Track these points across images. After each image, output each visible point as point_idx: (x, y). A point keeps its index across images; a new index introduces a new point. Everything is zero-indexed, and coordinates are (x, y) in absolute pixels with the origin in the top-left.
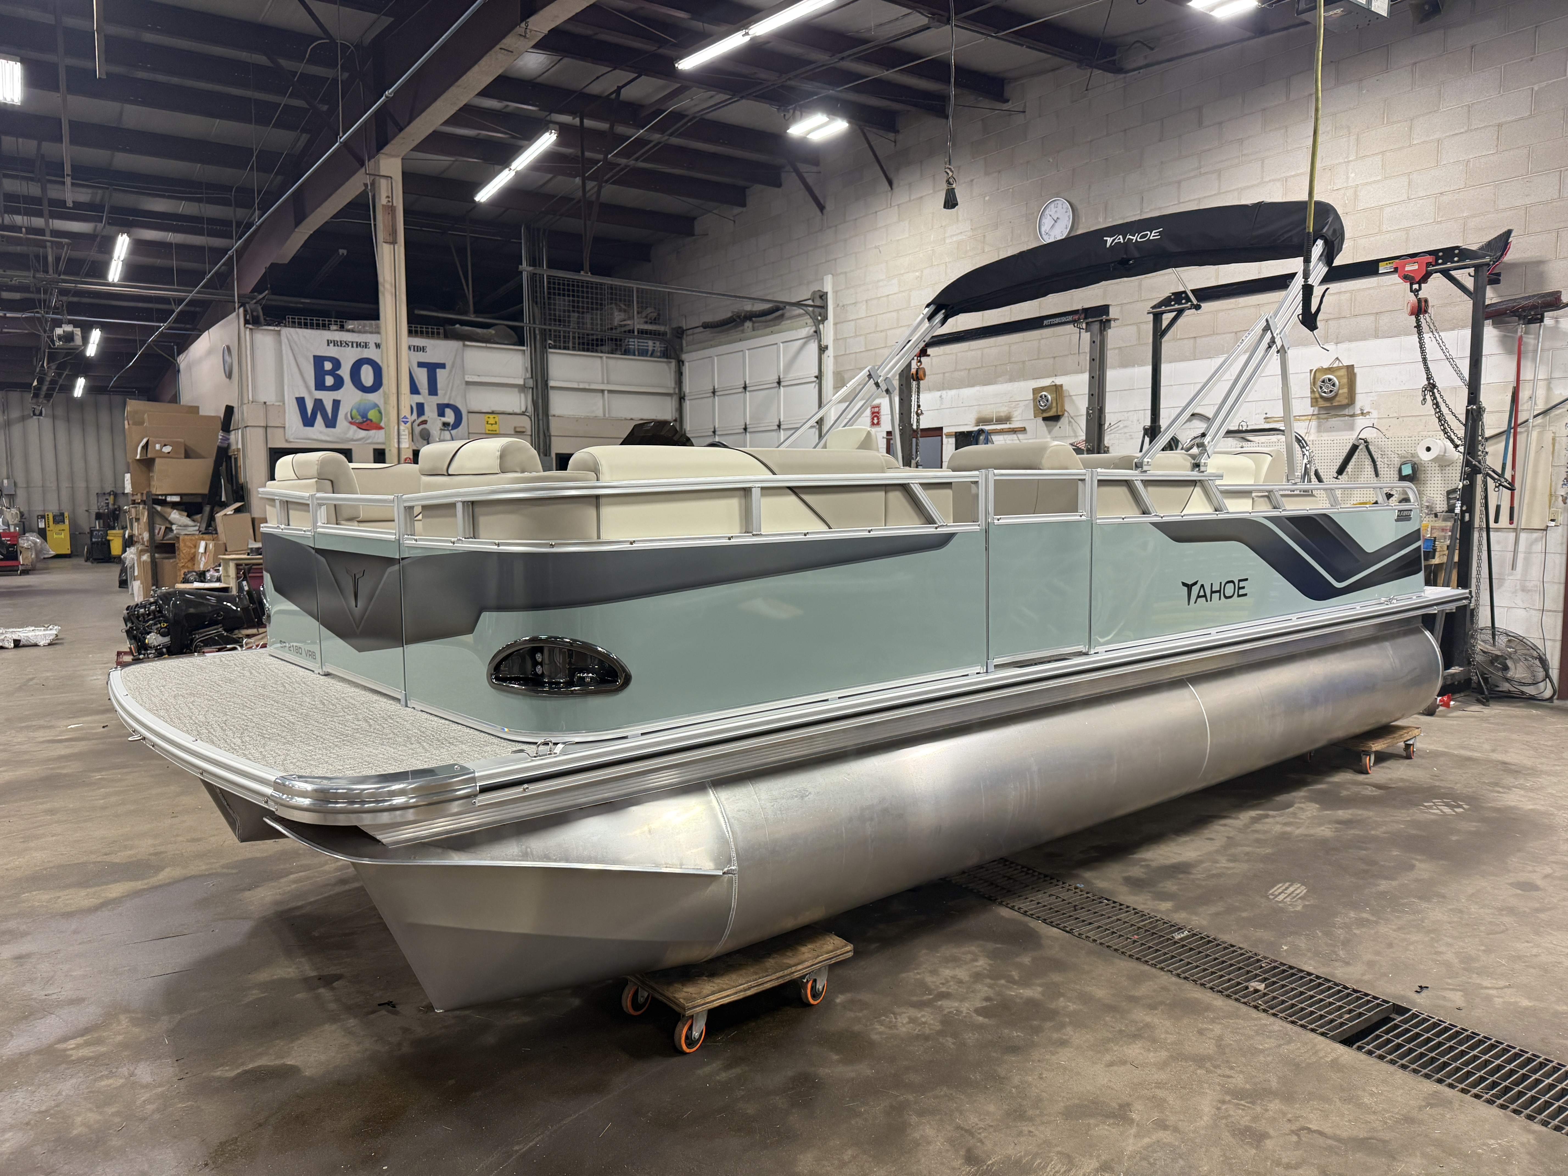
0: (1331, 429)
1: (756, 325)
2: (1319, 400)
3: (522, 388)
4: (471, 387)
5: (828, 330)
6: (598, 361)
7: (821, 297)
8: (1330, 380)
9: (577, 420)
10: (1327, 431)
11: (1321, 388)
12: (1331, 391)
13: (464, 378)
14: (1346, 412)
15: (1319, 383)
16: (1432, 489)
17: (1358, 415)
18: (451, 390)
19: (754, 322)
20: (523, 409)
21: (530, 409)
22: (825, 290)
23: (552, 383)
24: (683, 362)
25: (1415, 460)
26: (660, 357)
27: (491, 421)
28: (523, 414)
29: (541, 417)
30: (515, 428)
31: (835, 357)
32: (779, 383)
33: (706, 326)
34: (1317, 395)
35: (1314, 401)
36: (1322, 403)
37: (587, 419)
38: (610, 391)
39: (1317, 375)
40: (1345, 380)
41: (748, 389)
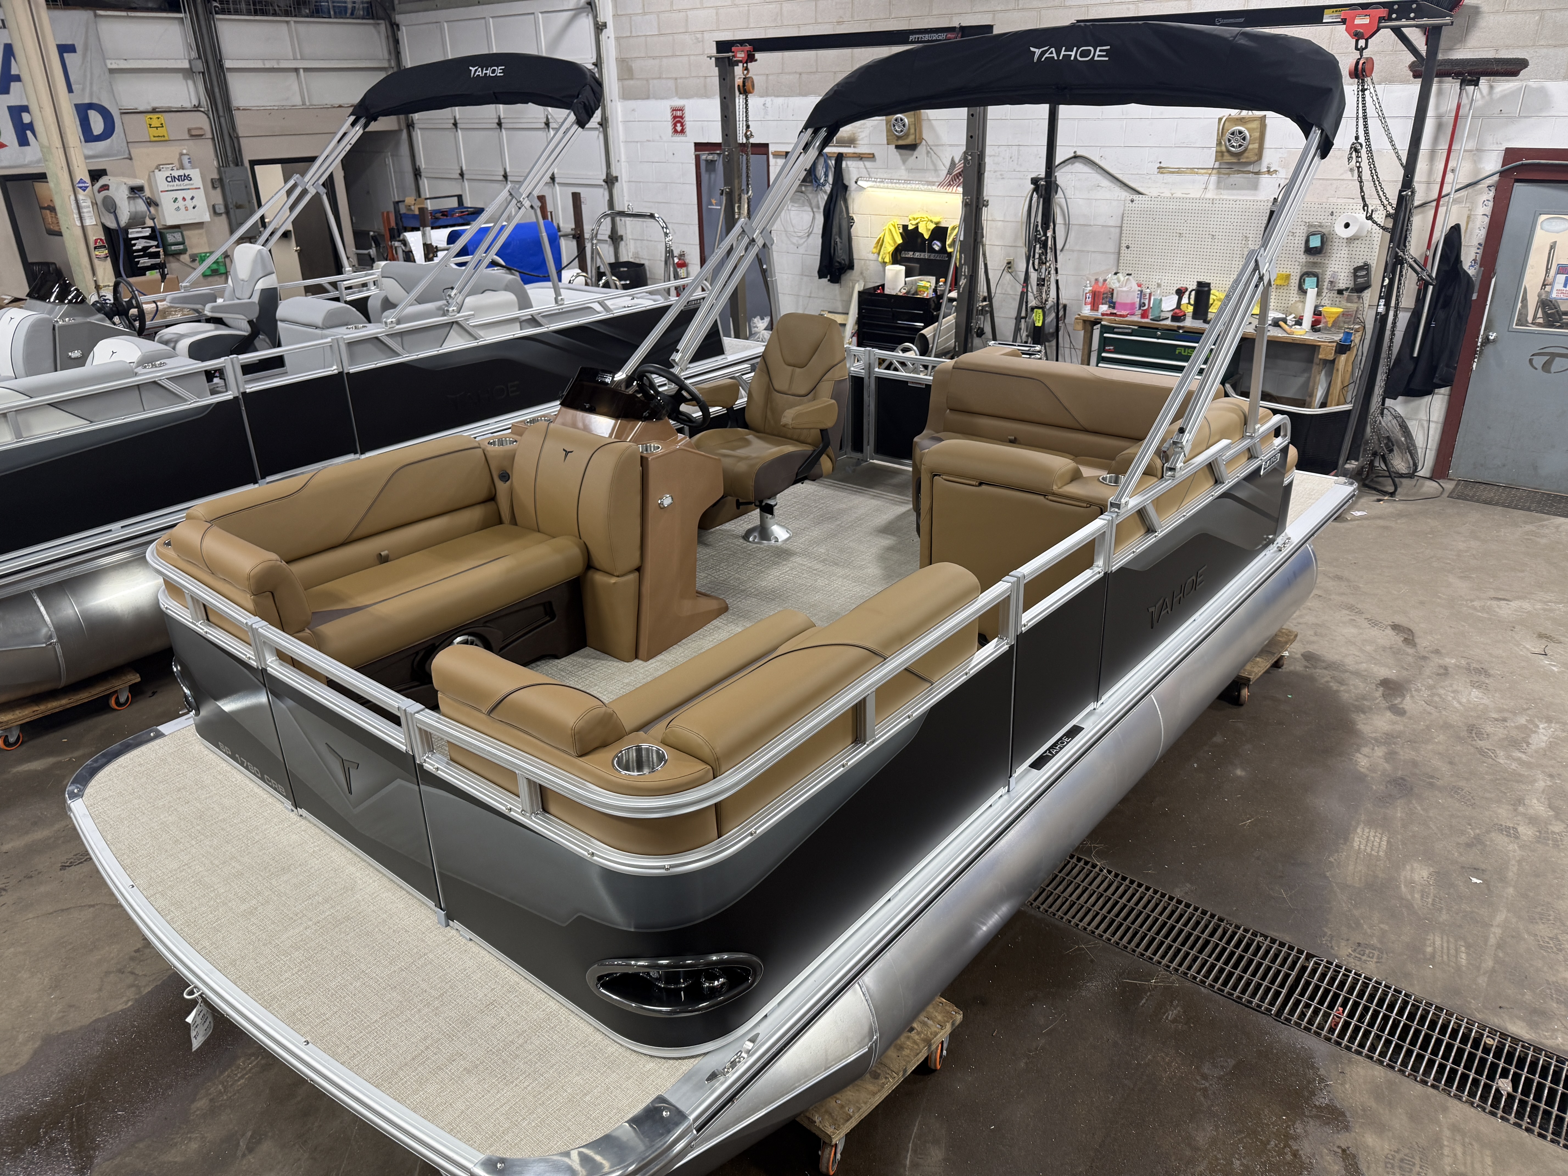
0: (1233, 187)
2: (1226, 154)
3: (189, 73)
4: (116, 75)
5: (605, 2)
6: (284, 28)
8: (1240, 132)
9: (269, 112)
10: (1227, 188)
11: (1229, 140)
12: (1240, 146)
13: (106, 65)
14: (1251, 168)
15: (1228, 135)
16: (1337, 263)
17: (1264, 173)
18: (91, 84)
20: (195, 102)
21: (204, 101)
23: (228, 64)
24: (398, 26)
25: (1323, 230)
26: (363, 18)
27: (155, 123)
28: (196, 109)
29: (221, 113)
30: (189, 130)
31: (617, 39)
34: (1224, 148)
35: (1220, 155)
36: (1228, 158)
37: (282, 109)
38: (306, 70)
39: (1227, 123)
40: (1257, 134)
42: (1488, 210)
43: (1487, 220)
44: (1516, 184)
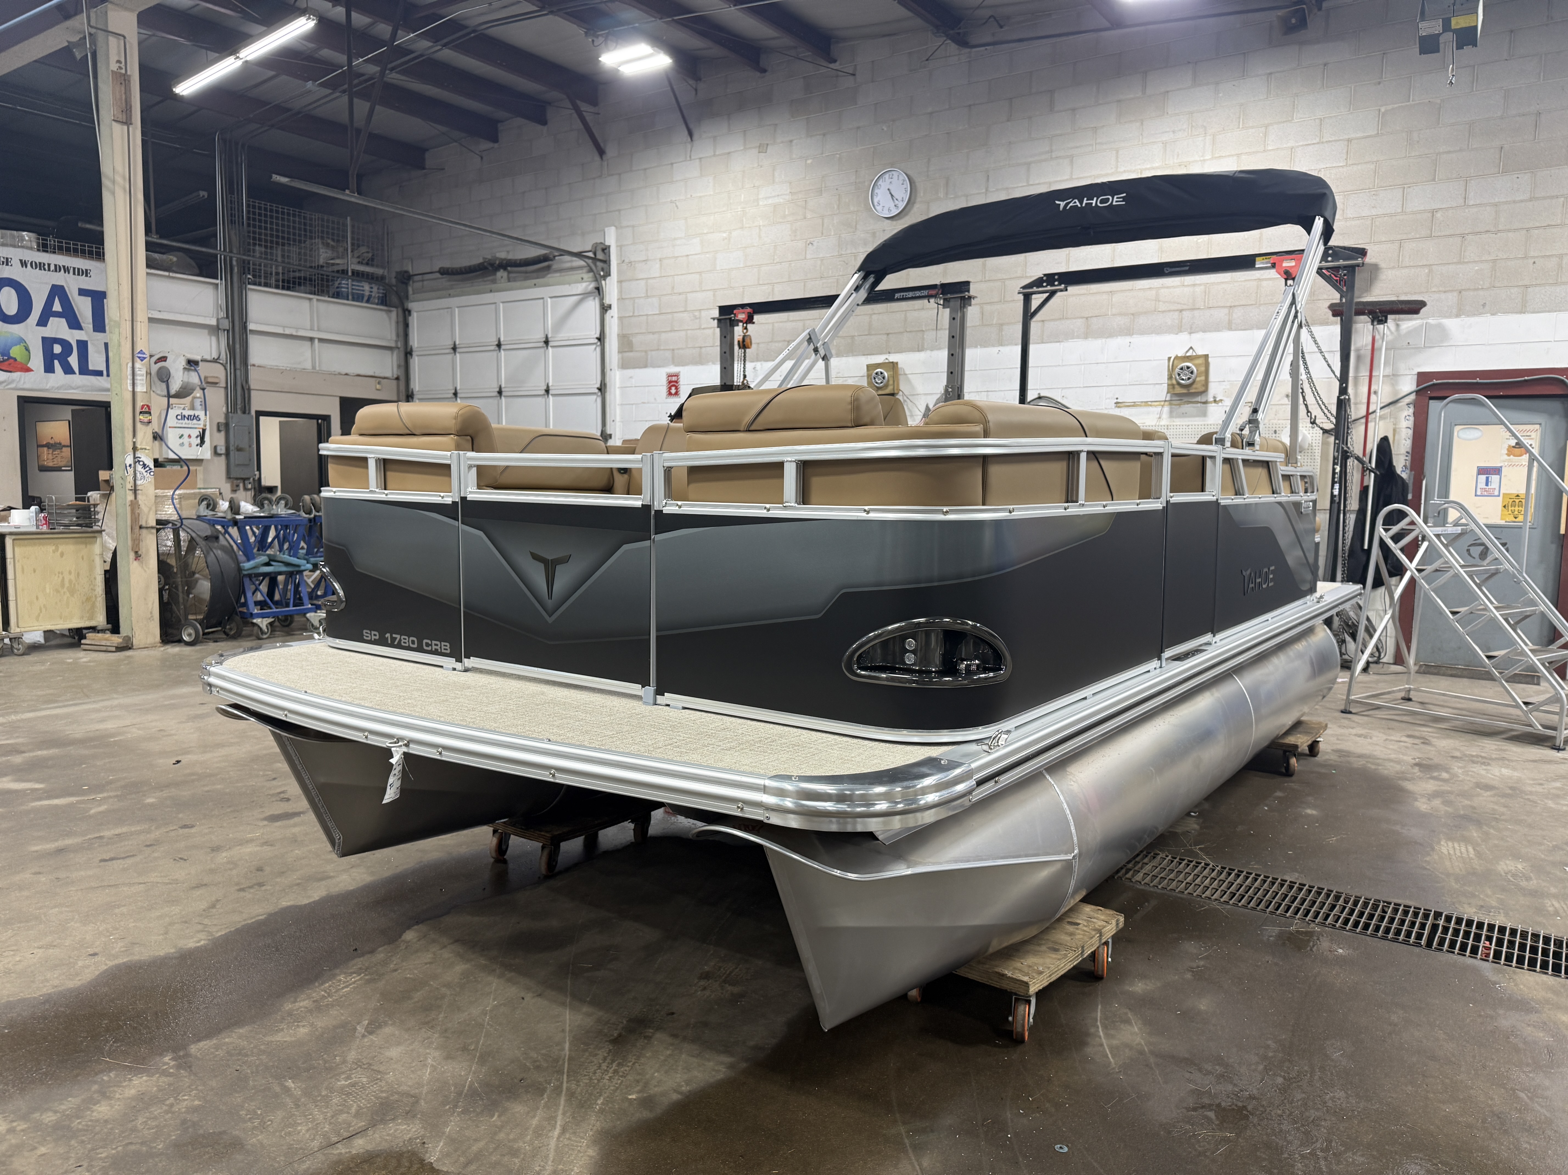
0: (1184, 415)
1: (512, 275)
2: (1176, 386)
3: (215, 330)
5: (612, 288)
6: (306, 304)
7: (603, 250)
8: (1188, 368)
9: (281, 371)
10: (1180, 416)
11: (1179, 375)
12: (1189, 379)
15: (1177, 370)
19: (509, 272)
20: (215, 356)
21: (224, 355)
22: (607, 244)
23: (251, 326)
24: (409, 312)
26: (377, 304)
28: (215, 361)
29: (238, 366)
31: (621, 318)
32: (547, 342)
33: (444, 272)
34: (1174, 382)
35: (1171, 387)
36: (1179, 390)
37: (293, 371)
38: (321, 340)
39: (1176, 362)
40: (1203, 369)
41: (503, 347)
42: (1410, 423)
43: (1410, 432)
44: (1431, 401)
